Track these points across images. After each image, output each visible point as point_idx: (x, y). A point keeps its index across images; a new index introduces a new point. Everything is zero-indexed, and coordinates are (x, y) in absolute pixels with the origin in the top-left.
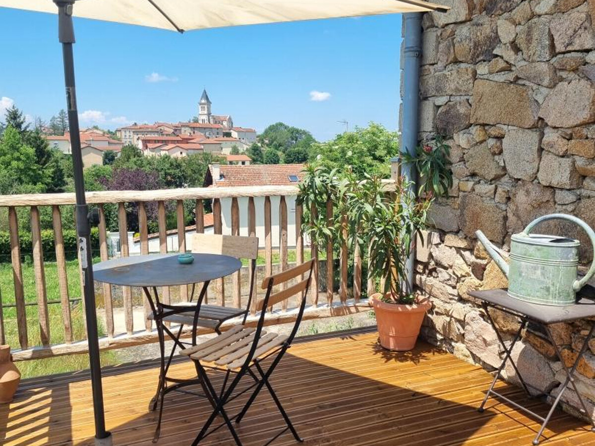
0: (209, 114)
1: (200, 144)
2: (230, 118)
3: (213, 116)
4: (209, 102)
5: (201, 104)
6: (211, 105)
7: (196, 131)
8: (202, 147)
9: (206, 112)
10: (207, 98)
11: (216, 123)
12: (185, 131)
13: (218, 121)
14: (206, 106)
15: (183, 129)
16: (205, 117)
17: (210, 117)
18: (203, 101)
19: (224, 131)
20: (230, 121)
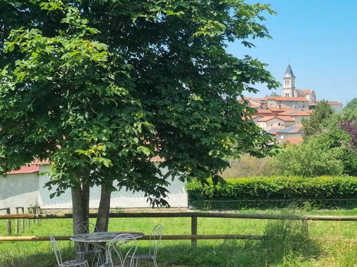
0: (293, 88)
1: (291, 116)
2: (313, 92)
3: (297, 90)
4: (293, 76)
5: (285, 78)
6: (295, 79)
7: (282, 105)
8: (294, 119)
9: (290, 86)
10: (291, 73)
11: (299, 96)
12: (272, 104)
13: (301, 94)
14: (290, 81)
15: (269, 103)
16: (289, 92)
17: (294, 91)
18: (288, 76)
19: (310, 105)
20: (313, 95)
